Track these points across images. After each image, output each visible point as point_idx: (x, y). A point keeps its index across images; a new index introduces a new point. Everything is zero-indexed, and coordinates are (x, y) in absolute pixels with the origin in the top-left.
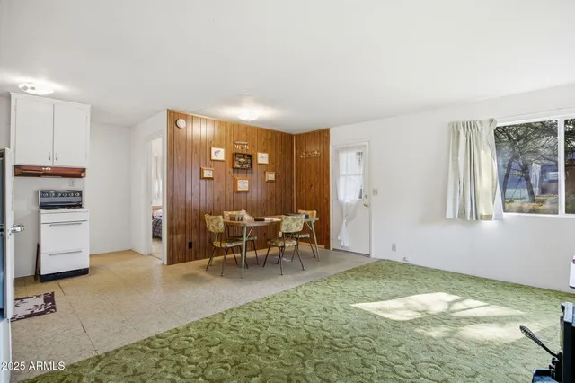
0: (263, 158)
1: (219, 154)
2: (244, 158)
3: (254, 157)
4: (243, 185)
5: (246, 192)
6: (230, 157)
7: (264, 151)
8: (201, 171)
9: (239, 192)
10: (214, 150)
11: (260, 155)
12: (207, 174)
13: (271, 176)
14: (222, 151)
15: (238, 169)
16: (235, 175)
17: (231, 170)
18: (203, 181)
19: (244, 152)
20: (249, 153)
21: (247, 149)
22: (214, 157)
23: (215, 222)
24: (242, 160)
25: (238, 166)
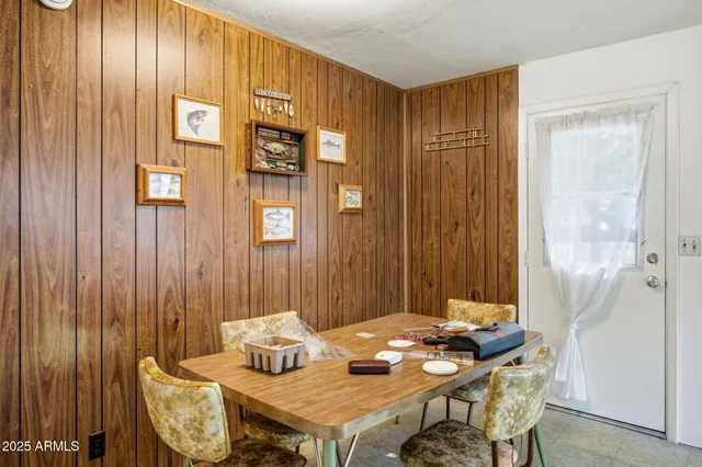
0: (331, 145)
1: (205, 123)
2: (280, 140)
3: (310, 139)
4: (279, 223)
5: (288, 243)
6: (238, 133)
7: (336, 127)
8: (139, 177)
9: (265, 245)
10: (184, 107)
11: (324, 135)
12: (163, 186)
13: (351, 198)
14: (214, 113)
15: (263, 173)
16: (256, 191)
17: (243, 176)
18: (146, 213)
19: (281, 122)
20: (295, 126)
21: (289, 115)
22: (184, 132)
23: (185, 412)
24: (276, 147)
25: (264, 165)
